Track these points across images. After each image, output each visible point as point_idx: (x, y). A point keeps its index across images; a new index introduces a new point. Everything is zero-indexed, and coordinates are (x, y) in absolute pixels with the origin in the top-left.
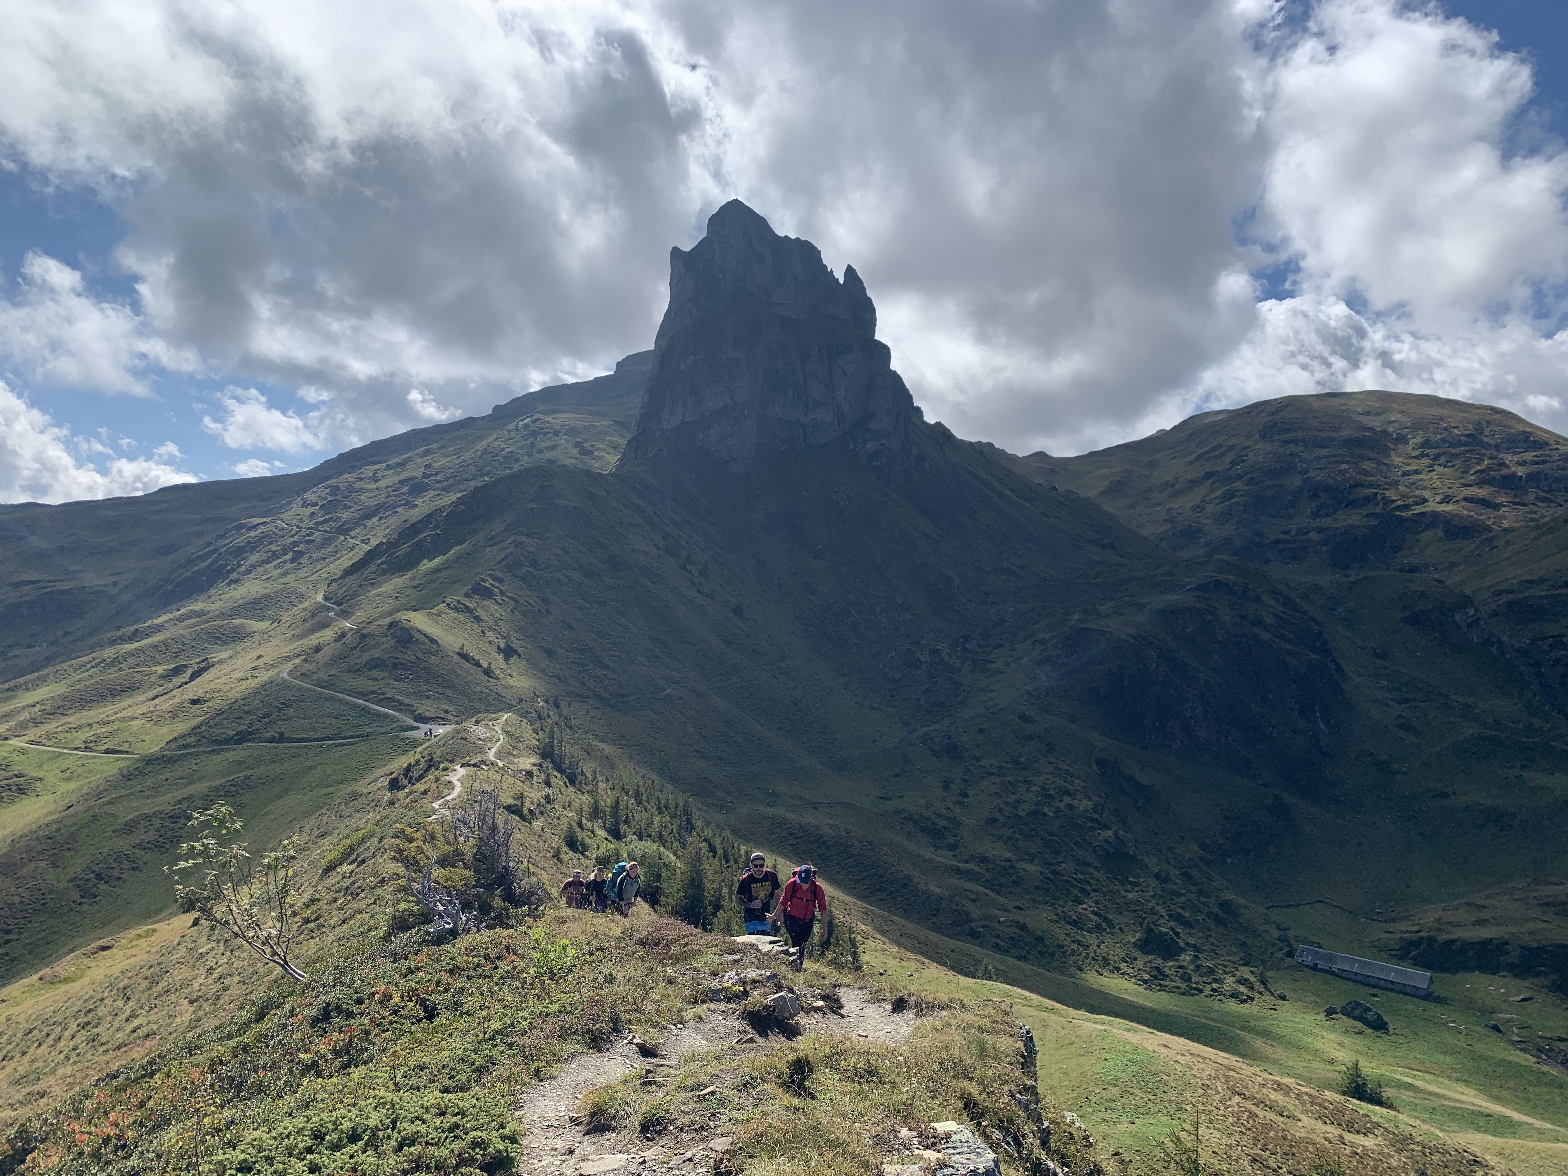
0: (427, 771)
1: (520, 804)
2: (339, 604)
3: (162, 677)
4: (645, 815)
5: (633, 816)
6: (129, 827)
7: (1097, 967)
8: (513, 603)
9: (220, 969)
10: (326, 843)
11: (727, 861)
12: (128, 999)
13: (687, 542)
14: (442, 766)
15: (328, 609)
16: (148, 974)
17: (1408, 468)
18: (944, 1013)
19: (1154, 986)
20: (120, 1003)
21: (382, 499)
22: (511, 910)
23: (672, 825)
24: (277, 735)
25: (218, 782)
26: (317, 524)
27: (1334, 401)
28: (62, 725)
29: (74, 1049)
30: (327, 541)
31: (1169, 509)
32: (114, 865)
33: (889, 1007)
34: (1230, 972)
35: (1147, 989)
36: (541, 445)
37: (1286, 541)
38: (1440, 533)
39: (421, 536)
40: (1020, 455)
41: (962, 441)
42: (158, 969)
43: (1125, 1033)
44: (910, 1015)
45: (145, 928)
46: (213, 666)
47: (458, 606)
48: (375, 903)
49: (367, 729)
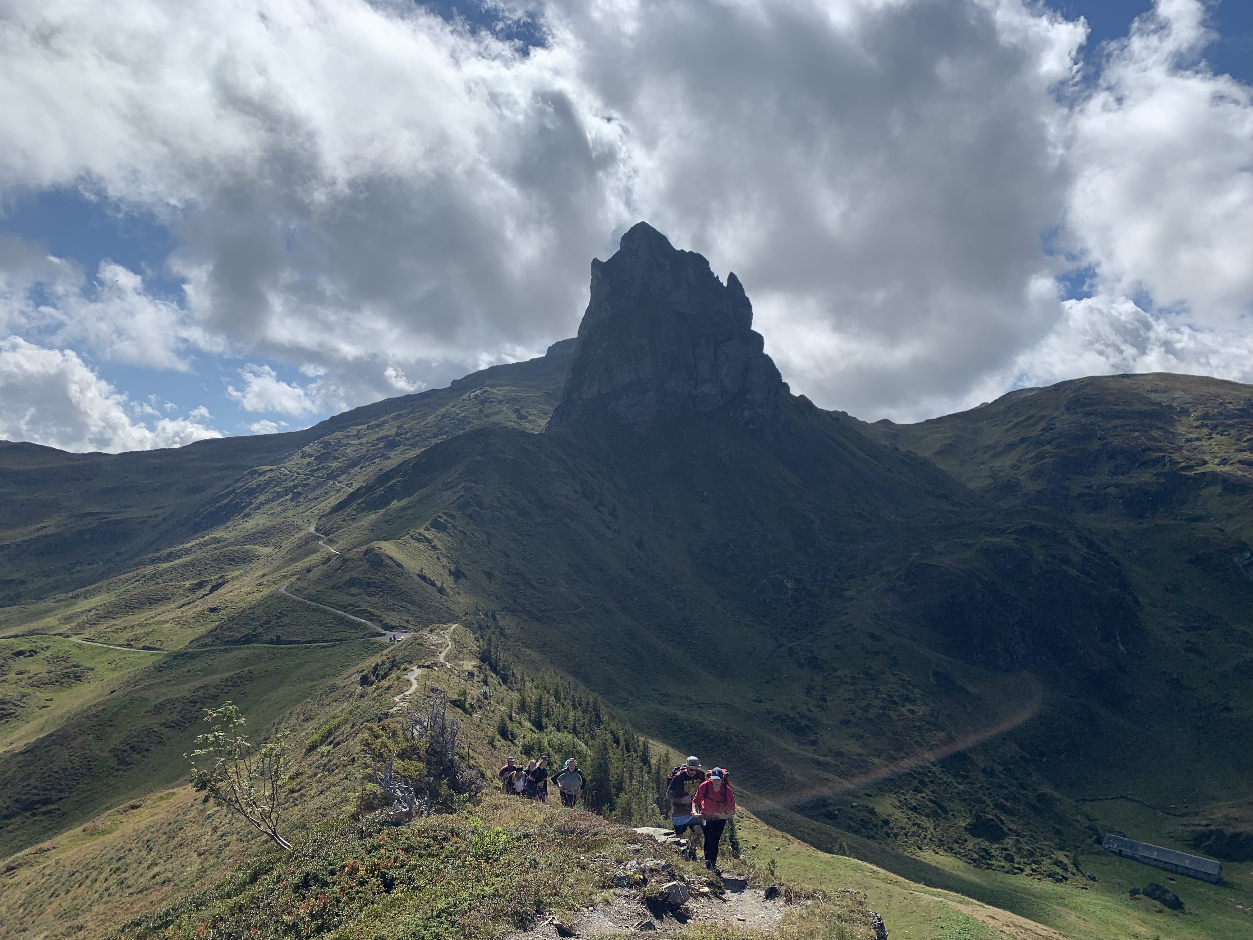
0: (391, 669)
1: (463, 699)
2: (327, 535)
3: (189, 590)
4: (562, 711)
5: (553, 711)
6: (158, 709)
7: (933, 847)
8: (462, 535)
9: (223, 828)
10: (310, 726)
11: (628, 751)
12: (151, 850)
13: (600, 488)
14: (403, 667)
15: (319, 538)
16: (167, 830)
17: (1190, 436)
18: (809, 902)
19: (982, 865)
20: (144, 853)
21: (363, 452)
22: (455, 797)
23: (584, 718)
24: (275, 638)
25: (228, 675)
26: (313, 471)
27: (1127, 381)
28: (111, 627)
29: (107, 890)
30: (319, 485)
31: (991, 467)
32: (145, 739)
33: (763, 893)
34: (1046, 855)
35: (975, 867)
36: (488, 411)
37: (1089, 494)
38: (1219, 489)
39: (393, 482)
40: (869, 422)
41: (821, 410)
42: (175, 825)
43: (958, 905)
44: (780, 902)
45: (167, 792)
46: (228, 582)
47: (419, 537)
48: (346, 778)
49: (343, 635)
